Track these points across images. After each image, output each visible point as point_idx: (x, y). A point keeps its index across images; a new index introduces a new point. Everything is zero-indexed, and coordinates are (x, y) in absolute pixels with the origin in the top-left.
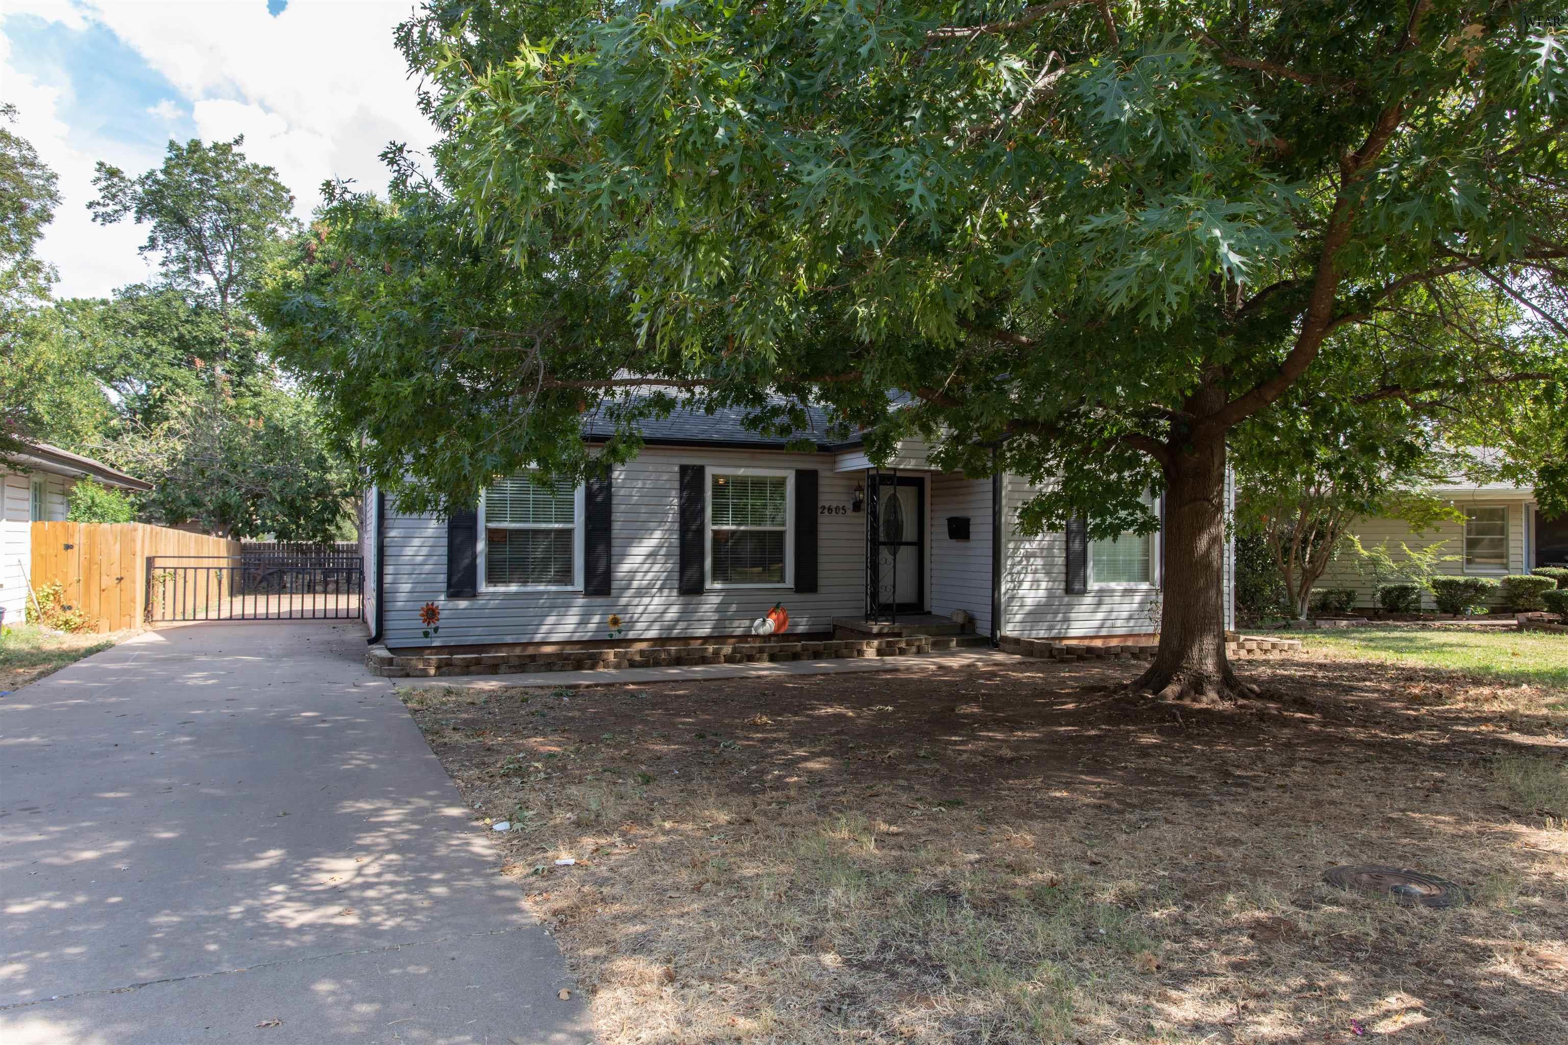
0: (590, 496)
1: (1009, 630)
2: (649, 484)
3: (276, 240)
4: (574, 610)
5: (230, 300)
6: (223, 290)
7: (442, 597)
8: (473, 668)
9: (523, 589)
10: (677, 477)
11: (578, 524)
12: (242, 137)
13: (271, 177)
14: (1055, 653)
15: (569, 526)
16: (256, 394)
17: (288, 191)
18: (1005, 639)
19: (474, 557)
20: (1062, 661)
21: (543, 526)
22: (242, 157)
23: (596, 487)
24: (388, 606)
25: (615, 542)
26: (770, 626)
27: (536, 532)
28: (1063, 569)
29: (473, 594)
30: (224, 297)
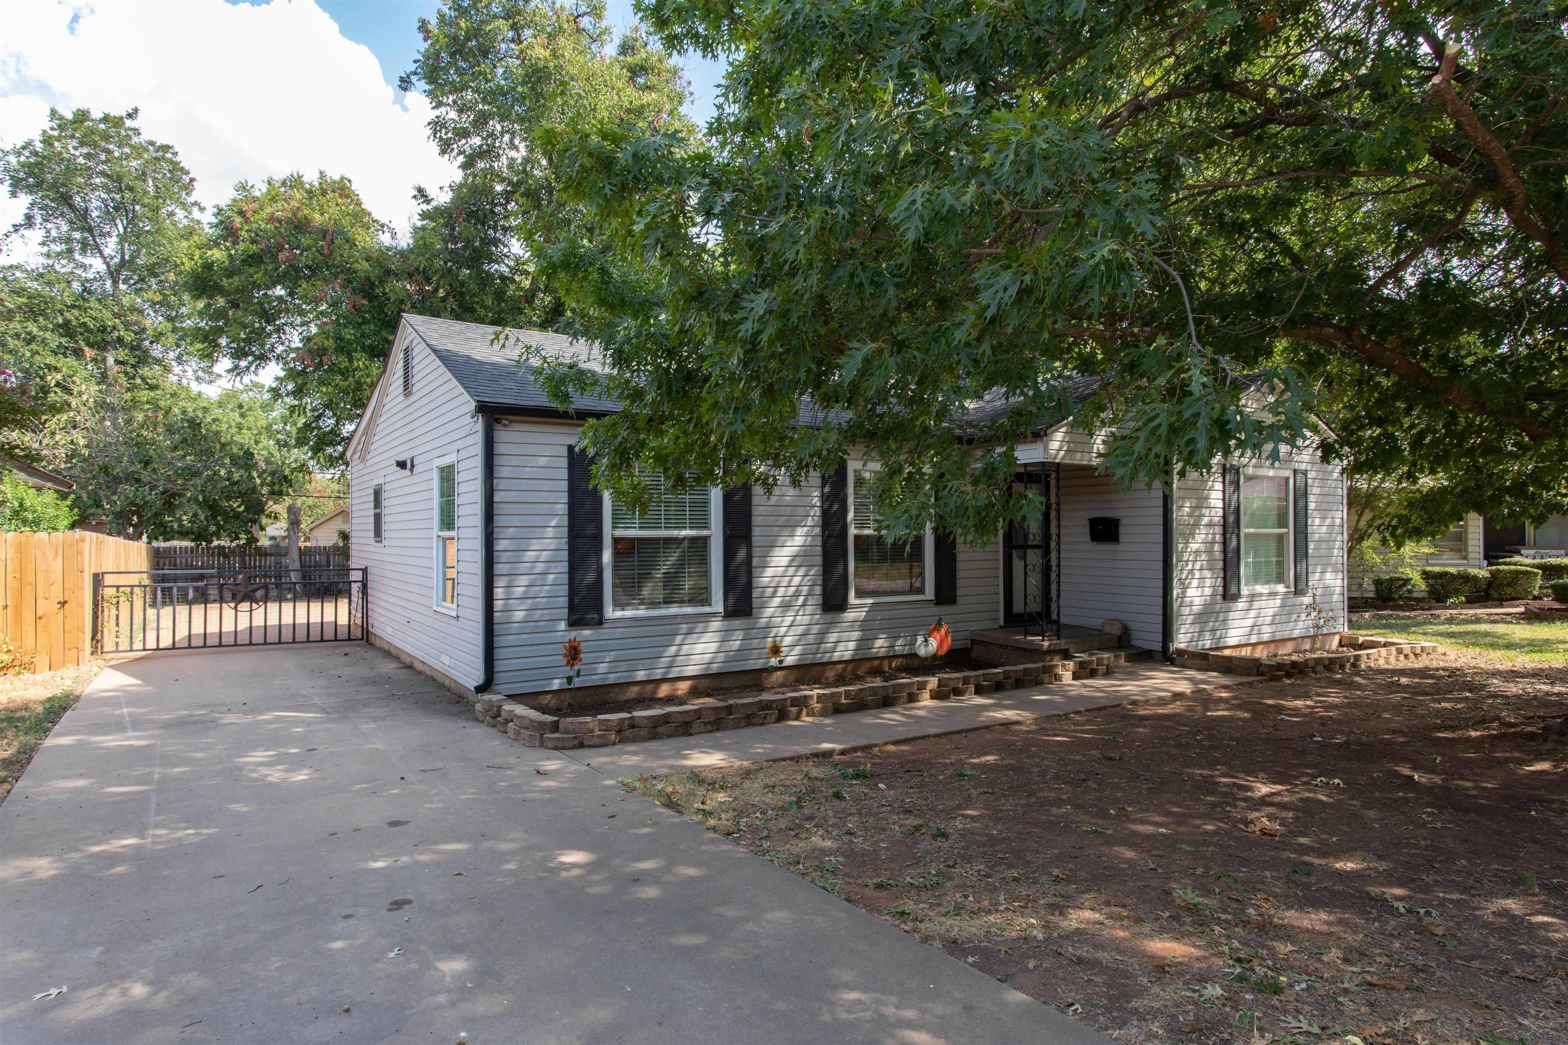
0: (727, 498)
1: (1182, 640)
3: (174, 224)
4: (708, 637)
5: (123, 287)
6: (114, 274)
7: (563, 625)
8: (662, 729)
9: (655, 612)
11: (715, 532)
12: (136, 110)
13: (169, 156)
15: (705, 533)
16: (153, 388)
17: (187, 173)
18: (1180, 652)
19: (600, 570)
21: (675, 533)
22: (137, 131)
24: (498, 641)
25: (755, 551)
26: (933, 645)
27: (668, 541)
28: (1221, 573)
29: (600, 622)
30: (115, 283)
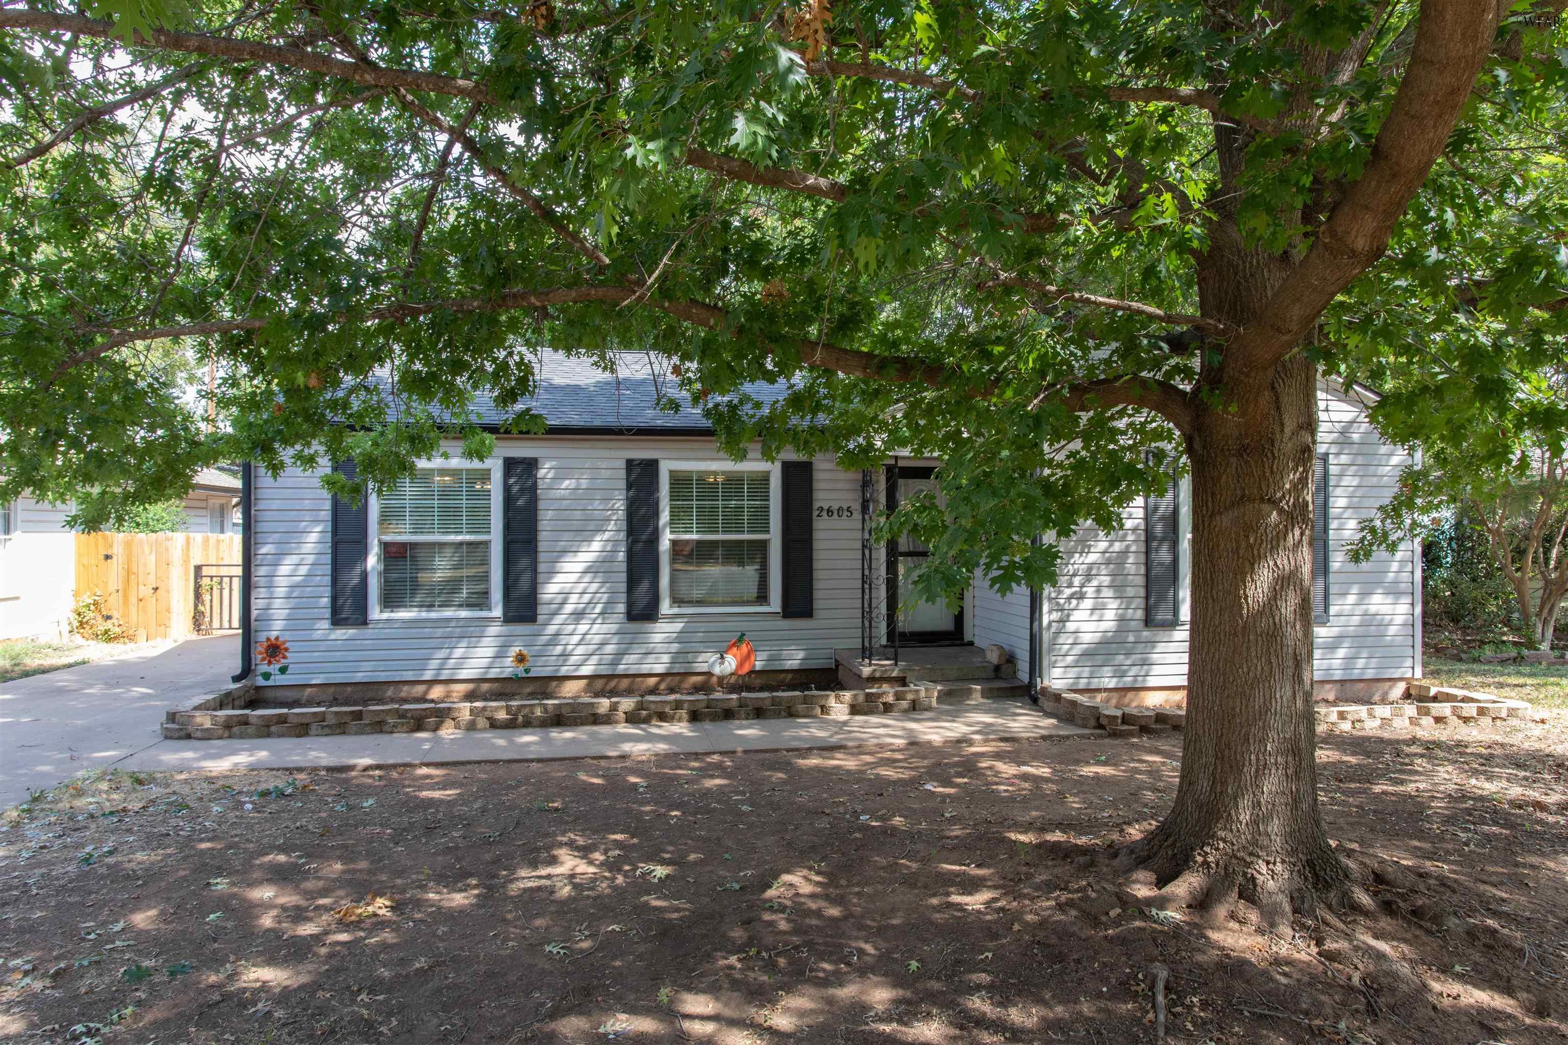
0: (509, 500)
1: (1052, 679)
2: (584, 483)
4: (486, 641)
7: (326, 624)
9: (424, 615)
10: (623, 474)
14: (1104, 721)
15: (484, 537)
18: (1046, 693)
19: (364, 576)
20: (1114, 735)
21: (450, 538)
23: (515, 489)
25: (542, 557)
26: (730, 663)
27: (442, 545)
28: (1142, 592)
29: (364, 622)
